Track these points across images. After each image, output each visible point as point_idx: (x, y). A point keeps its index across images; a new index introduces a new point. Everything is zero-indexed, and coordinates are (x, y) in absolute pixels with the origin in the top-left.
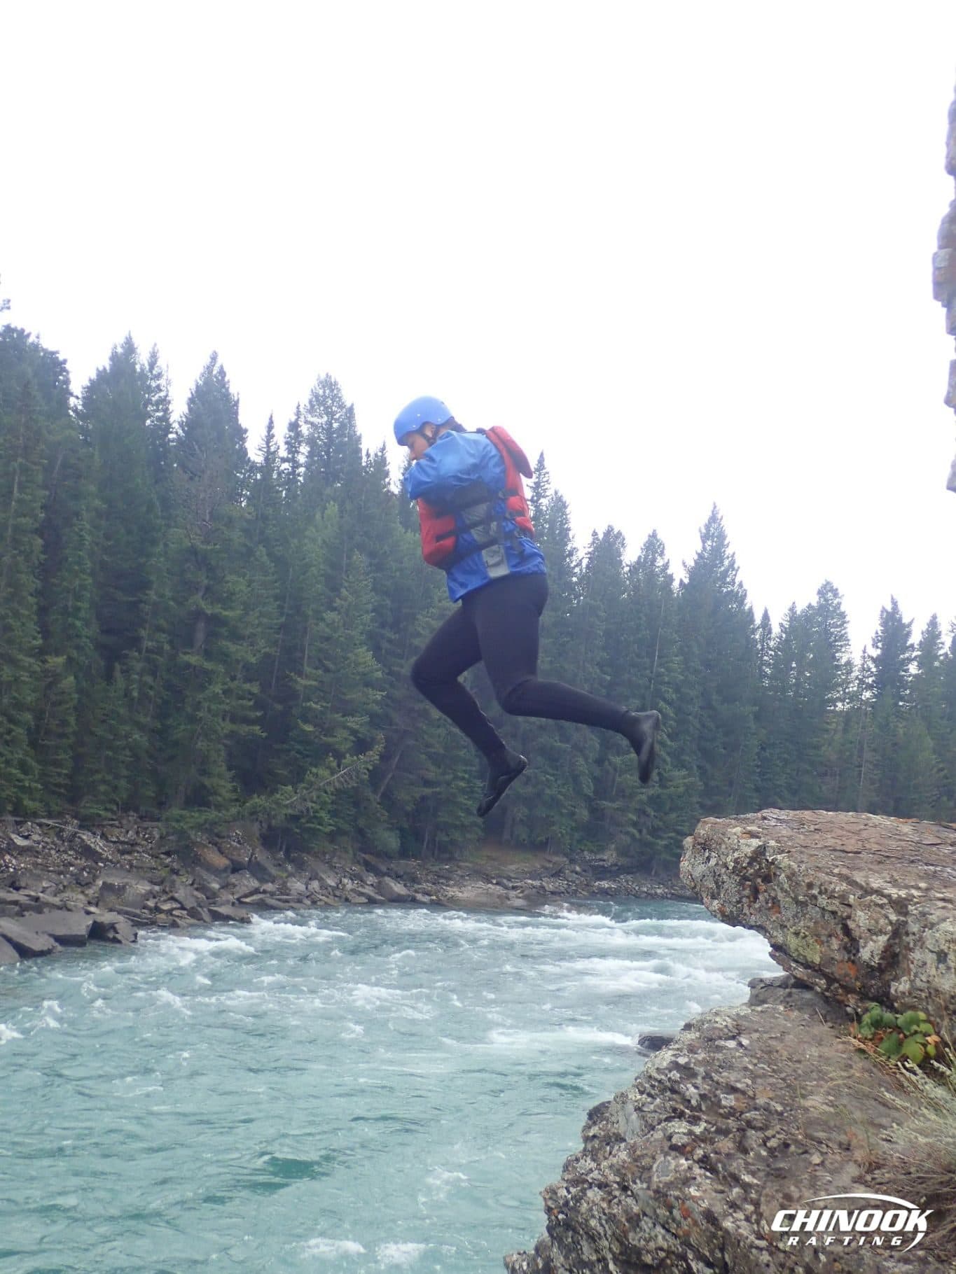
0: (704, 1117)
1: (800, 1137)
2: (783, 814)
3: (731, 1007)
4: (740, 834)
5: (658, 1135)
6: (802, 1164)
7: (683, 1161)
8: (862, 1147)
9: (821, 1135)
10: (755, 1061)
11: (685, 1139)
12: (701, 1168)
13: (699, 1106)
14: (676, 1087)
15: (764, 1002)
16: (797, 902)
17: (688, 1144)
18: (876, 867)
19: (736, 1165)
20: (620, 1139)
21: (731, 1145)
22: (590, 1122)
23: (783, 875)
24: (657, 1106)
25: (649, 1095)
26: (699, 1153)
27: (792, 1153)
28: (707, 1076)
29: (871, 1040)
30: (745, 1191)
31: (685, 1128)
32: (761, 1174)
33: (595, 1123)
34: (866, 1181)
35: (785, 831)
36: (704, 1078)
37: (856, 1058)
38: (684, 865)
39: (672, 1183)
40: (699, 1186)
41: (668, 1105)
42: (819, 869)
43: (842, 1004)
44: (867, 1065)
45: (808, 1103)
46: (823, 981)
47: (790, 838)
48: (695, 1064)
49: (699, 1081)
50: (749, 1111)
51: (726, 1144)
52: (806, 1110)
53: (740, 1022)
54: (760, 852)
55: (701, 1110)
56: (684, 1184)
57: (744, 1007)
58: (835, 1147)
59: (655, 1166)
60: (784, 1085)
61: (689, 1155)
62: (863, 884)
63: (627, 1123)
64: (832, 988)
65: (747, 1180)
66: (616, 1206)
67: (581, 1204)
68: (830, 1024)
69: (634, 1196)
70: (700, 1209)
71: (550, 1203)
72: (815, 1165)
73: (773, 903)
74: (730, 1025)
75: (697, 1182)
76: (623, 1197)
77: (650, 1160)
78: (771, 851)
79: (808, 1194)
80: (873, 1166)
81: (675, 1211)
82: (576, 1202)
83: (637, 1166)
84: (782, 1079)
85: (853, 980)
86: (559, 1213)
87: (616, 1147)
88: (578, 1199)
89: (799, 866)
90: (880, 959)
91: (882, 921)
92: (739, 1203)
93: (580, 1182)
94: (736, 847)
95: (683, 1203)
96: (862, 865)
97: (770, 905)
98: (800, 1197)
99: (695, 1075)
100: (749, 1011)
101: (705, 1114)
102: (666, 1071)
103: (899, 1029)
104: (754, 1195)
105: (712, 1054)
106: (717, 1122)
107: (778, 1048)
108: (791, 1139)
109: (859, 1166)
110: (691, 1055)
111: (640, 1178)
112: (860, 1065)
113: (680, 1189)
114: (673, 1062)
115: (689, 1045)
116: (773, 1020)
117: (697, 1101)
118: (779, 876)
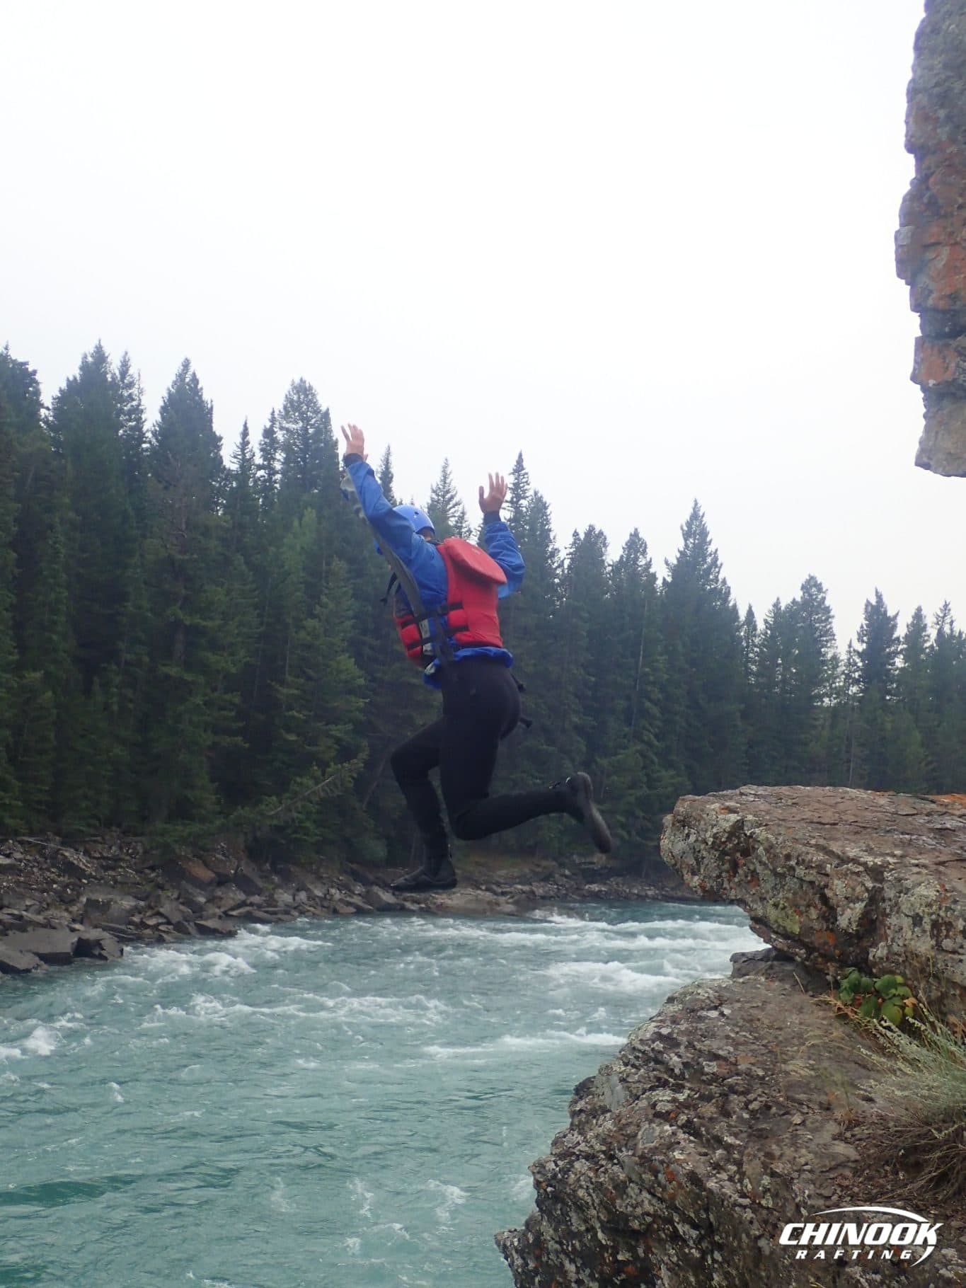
0: (688, 1085)
1: (781, 1099)
2: (761, 790)
3: (713, 980)
4: (718, 810)
5: (643, 1103)
6: (783, 1125)
7: (667, 1127)
8: (843, 1106)
9: (802, 1097)
10: (737, 1029)
11: (669, 1107)
12: (684, 1133)
13: (682, 1074)
14: (660, 1058)
15: (746, 974)
16: (776, 874)
17: (672, 1111)
18: (853, 838)
19: (719, 1128)
20: (605, 1110)
21: (713, 1109)
22: (577, 1097)
23: (761, 848)
24: (641, 1075)
25: (633, 1066)
26: (683, 1118)
27: (774, 1115)
28: (690, 1045)
29: (850, 1006)
30: (728, 1152)
31: (669, 1096)
32: (744, 1135)
33: (581, 1098)
34: (846, 1138)
35: (762, 805)
36: (686, 1047)
37: (837, 1024)
38: (665, 843)
39: (656, 1148)
40: (682, 1149)
42: (796, 840)
43: (822, 973)
44: (848, 1029)
45: (788, 1068)
46: (803, 951)
47: (768, 812)
48: (678, 1034)
49: (682, 1050)
50: (731, 1077)
51: (709, 1109)
52: (787, 1073)
53: (721, 993)
54: (739, 826)
55: (684, 1079)
56: (668, 1149)
57: (726, 980)
58: (816, 1107)
59: (640, 1133)
60: (764, 1050)
61: (673, 1122)
62: (840, 853)
63: (613, 1095)
64: (812, 957)
65: (729, 1141)
66: (603, 1174)
67: (569, 1176)
68: (811, 993)
69: (619, 1163)
70: (685, 1171)
71: (538, 1176)
72: (796, 1124)
73: (752, 876)
74: (711, 996)
75: (681, 1146)
76: (610, 1165)
77: (635, 1128)
78: (750, 825)
79: (789, 1152)
80: (853, 1124)
81: (660, 1175)
82: (565, 1174)
83: (623, 1135)
84: (763, 1045)
85: (832, 949)
86: (548, 1186)
87: (602, 1118)
88: (565, 1171)
89: (776, 839)
90: (857, 926)
91: (859, 889)
92: (722, 1164)
93: (567, 1155)
94: (715, 823)
95: (668, 1166)
96: (839, 835)
97: (749, 878)
98: (781, 1155)
99: (678, 1045)
100: (731, 982)
101: (688, 1081)
102: (650, 1042)
103: (877, 993)
104: (736, 1156)
105: (694, 1025)
106: (700, 1089)
107: (759, 1016)
108: (772, 1101)
109: (839, 1124)
110: (674, 1026)
111: (625, 1146)
112: (841, 1030)
113: (665, 1153)
114: (656, 1033)
115: (672, 1017)
116: (754, 991)
117: (680, 1069)
118: (757, 849)
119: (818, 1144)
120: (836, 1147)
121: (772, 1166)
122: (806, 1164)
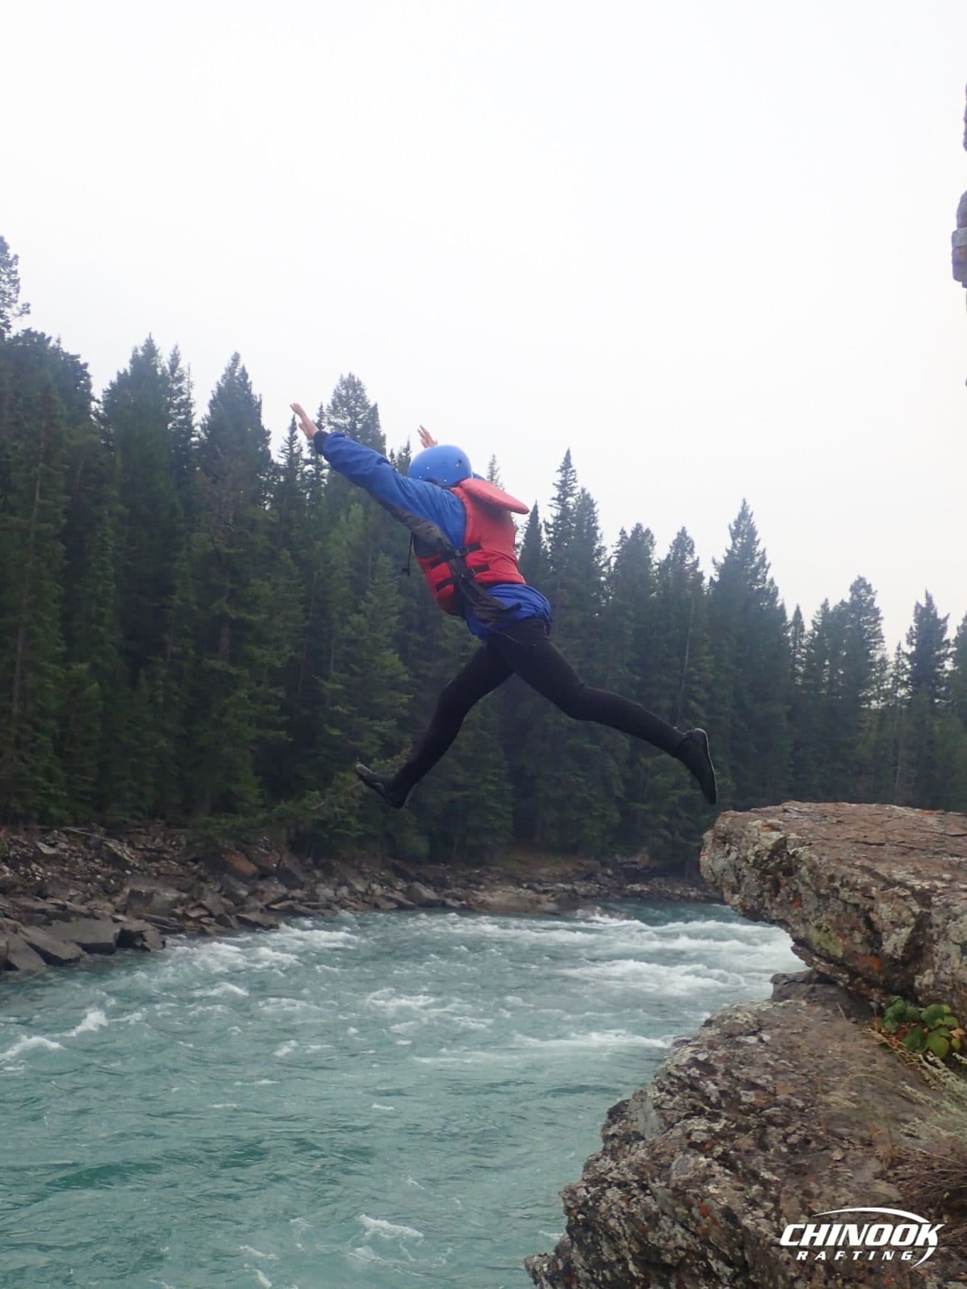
0: (724, 1114)
1: (821, 1133)
2: (805, 807)
3: (753, 1003)
4: (760, 827)
5: (677, 1132)
6: (823, 1161)
7: (702, 1159)
8: (884, 1143)
9: (843, 1131)
10: (776, 1057)
11: (705, 1137)
12: (720, 1165)
13: (719, 1102)
14: (695, 1084)
15: (787, 998)
16: (819, 895)
17: (708, 1141)
18: (899, 859)
19: (757, 1161)
20: (639, 1137)
21: (750, 1142)
22: (610, 1121)
23: (804, 868)
24: (676, 1103)
25: (669, 1092)
26: (719, 1150)
27: (813, 1149)
28: (727, 1073)
29: (894, 1034)
30: (765, 1189)
31: (705, 1125)
32: (782, 1171)
33: (614, 1122)
34: (888, 1177)
35: (806, 824)
36: (723, 1075)
37: (880, 1053)
38: (705, 859)
39: (690, 1181)
40: (718, 1183)
41: (687, 1102)
42: (840, 861)
43: (865, 999)
44: (890, 1060)
45: (831, 1099)
46: (846, 976)
47: (811, 831)
48: (715, 1060)
49: (719, 1077)
50: (768, 1108)
51: (745, 1141)
52: (828, 1105)
53: (761, 1018)
54: (781, 845)
55: (722, 1108)
56: (702, 1182)
57: (766, 1003)
58: (857, 1142)
59: (674, 1164)
60: (805, 1081)
61: (708, 1153)
62: (886, 875)
63: (646, 1121)
64: (855, 982)
65: (766, 1177)
66: (635, 1205)
67: (601, 1204)
68: (853, 1019)
69: (653, 1195)
70: (720, 1207)
71: (569, 1203)
72: (836, 1161)
73: (795, 897)
74: (751, 1021)
75: (716, 1180)
76: (642, 1196)
77: (669, 1157)
78: (793, 843)
79: (828, 1190)
80: (895, 1162)
81: (693, 1209)
82: (596, 1202)
83: (656, 1164)
84: (803, 1075)
85: (876, 974)
86: (578, 1212)
87: (635, 1146)
88: (596, 1199)
89: (820, 859)
90: (903, 952)
91: (905, 913)
92: (758, 1200)
94: (756, 840)
95: (702, 1201)
96: (886, 856)
97: (791, 899)
98: (820, 1194)
99: (714, 1072)
100: (771, 1006)
101: (725, 1111)
102: (686, 1068)
103: (923, 1023)
104: (773, 1193)
105: (732, 1051)
106: (737, 1119)
107: (800, 1044)
108: (812, 1135)
109: (881, 1161)
110: (711, 1052)
111: (659, 1177)
112: (885, 1059)
113: (699, 1186)
114: (692, 1059)
115: (709, 1041)
116: (795, 1016)
117: (717, 1098)
118: (800, 869)
119: (859, 1183)
120: (878, 1187)
121: (811, 1205)
122: (846, 1203)
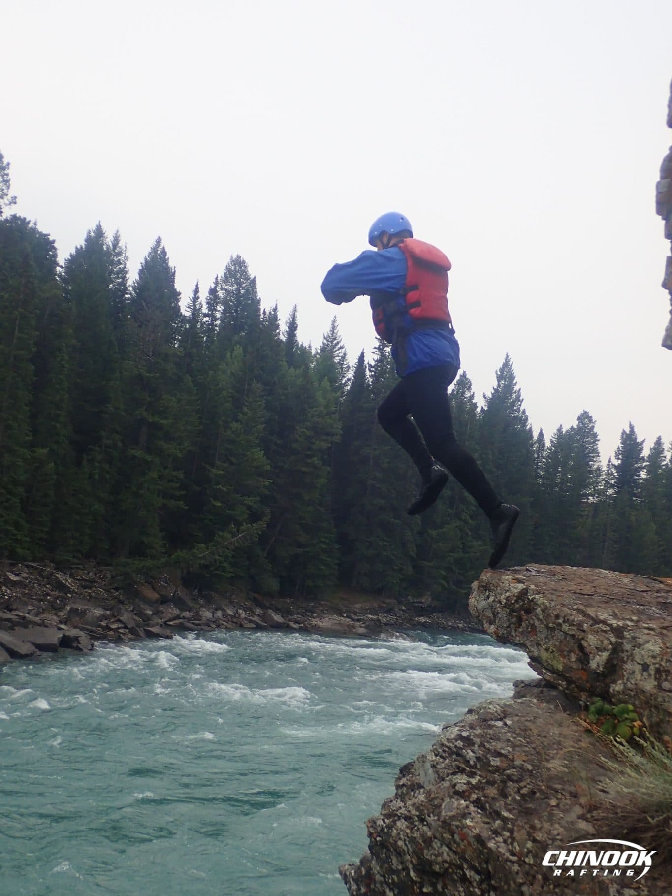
0: (479, 773)
1: (543, 787)
2: (541, 568)
3: (500, 699)
4: (510, 580)
5: (446, 784)
6: (544, 806)
7: (462, 802)
8: (586, 795)
9: (558, 786)
10: (515, 736)
11: (465, 787)
12: (474, 807)
13: (475, 765)
14: (460, 752)
15: (525, 697)
16: (548, 627)
17: (467, 791)
18: (603, 605)
19: (499, 805)
20: (420, 786)
21: (495, 791)
22: (401, 775)
23: (539, 609)
24: (447, 764)
25: (441, 757)
26: (474, 796)
27: (537, 799)
28: (482, 745)
29: (595, 723)
30: (504, 822)
31: (465, 779)
32: (516, 812)
33: (404, 776)
34: (587, 818)
35: (541, 579)
36: (479, 746)
37: (585, 736)
38: (472, 601)
39: (454, 816)
40: (472, 819)
41: (454, 764)
42: (563, 605)
43: (577, 699)
44: (592, 740)
45: (550, 765)
46: (564, 683)
47: (545, 584)
48: (473, 736)
49: (476, 748)
50: (508, 770)
51: (492, 791)
52: (548, 769)
53: (506, 709)
54: (524, 592)
55: (476, 768)
56: (462, 817)
57: (510, 699)
58: (567, 795)
59: (443, 805)
60: (533, 752)
61: (467, 798)
62: (594, 616)
63: (426, 776)
64: (570, 687)
65: (505, 815)
66: (416, 832)
67: (392, 831)
68: (568, 713)
69: (429, 825)
70: (473, 834)
71: (371, 830)
72: (553, 806)
73: (532, 628)
74: (499, 712)
75: (471, 816)
76: (421, 826)
77: (440, 801)
78: (532, 592)
79: (547, 825)
80: (592, 808)
81: (456, 836)
82: (389, 829)
83: (431, 805)
84: (533, 748)
85: (585, 683)
86: (377, 836)
87: (418, 792)
88: (390, 827)
89: (550, 603)
90: (603, 668)
91: (606, 642)
92: (499, 830)
93: (392, 815)
94: (508, 589)
95: (462, 829)
96: (594, 603)
97: (529, 629)
98: (540, 829)
99: (473, 744)
100: (513, 702)
101: (479, 770)
102: (454, 741)
103: (614, 716)
104: (510, 826)
105: (485, 730)
106: (487, 776)
107: (531, 727)
108: (537, 789)
109: (583, 808)
110: (471, 731)
111: (433, 813)
112: (588, 740)
113: (460, 820)
114: (458, 735)
115: (470, 724)
116: (529, 708)
117: (474, 761)
118: (536, 609)
119: (567, 822)
120: (580, 824)
121: (535, 835)
122: (558, 835)
